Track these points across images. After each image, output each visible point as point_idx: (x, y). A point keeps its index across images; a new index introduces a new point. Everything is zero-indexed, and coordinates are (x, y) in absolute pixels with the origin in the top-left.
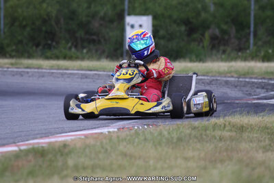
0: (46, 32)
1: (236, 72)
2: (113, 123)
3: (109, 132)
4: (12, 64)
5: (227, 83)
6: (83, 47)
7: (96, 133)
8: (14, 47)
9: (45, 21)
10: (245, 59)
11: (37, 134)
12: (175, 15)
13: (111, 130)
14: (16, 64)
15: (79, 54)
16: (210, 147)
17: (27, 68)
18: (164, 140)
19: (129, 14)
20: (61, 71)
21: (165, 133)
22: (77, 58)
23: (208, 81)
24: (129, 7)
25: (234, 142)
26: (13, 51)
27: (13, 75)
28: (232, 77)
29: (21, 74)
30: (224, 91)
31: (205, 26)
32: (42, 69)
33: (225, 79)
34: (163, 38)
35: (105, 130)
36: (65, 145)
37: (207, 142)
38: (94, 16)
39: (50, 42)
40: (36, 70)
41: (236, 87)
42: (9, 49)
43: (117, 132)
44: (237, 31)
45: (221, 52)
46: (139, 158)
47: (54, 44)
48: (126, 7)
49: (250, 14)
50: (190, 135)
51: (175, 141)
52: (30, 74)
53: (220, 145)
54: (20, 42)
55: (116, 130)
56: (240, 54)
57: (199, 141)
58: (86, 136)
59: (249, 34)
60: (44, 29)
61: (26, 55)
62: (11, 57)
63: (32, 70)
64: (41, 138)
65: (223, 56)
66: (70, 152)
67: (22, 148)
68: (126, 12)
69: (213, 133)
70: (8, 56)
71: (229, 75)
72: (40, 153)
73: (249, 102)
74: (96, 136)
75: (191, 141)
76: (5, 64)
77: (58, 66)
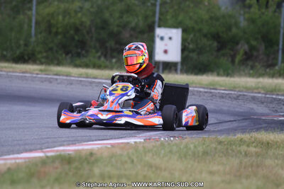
0: (79, 41)
1: (263, 88)
2: (139, 134)
3: (135, 142)
4: (41, 70)
5: (254, 98)
6: (113, 57)
7: (122, 143)
8: (45, 54)
9: (77, 30)
10: (273, 76)
11: (64, 141)
12: (206, 29)
13: (138, 140)
14: (45, 70)
15: (108, 63)
16: (235, 162)
17: (56, 75)
18: (190, 153)
19: (159, 26)
20: (90, 80)
21: (192, 146)
22: (106, 67)
23: (235, 96)
24: (160, 19)
25: (260, 158)
26: (43, 57)
27: (42, 82)
28: (259, 93)
29: (50, 81)
30: (251, 106)
31: (235, 41)
32: (71, 76)
33: (252, 95)
34: (193, 51)
35: (132, 141)
36: (91, 154)
37: (232, 157)
38: (125, 26)
39: (79, 50)
40: (65, 78)
41: (263, 103)
42: (39, 56)
43: (143, 143)
44: (266, 48)
45: (249, 67)
46: (165, 170)
47: (84, 52)
48: (157, 19)
49: (279, 31)
50: (216, 149)
51: (201, 154)
52: (59, 81)
53: (246, 160)
54: (51, 49)
55: (142, 140)
56: (268, 70)
57: (225, 156)
58: (113, 145)
59: (278, 51)
60: (76, 38)
61: (56, 62)
62: (42, 63)
63: (61, 77)
64: (68, 145)
65: (251, 72)
66: (97, 161)
67: (49, 154)
68: (157, 24)
69: (239, 149)
70: (38, 62)
71: (256, 91)
72: (67, 160)
73: (275, 119)
74: (122, 145)
75: (217, 155)
76: (34, 70)
77: (87, 74)
